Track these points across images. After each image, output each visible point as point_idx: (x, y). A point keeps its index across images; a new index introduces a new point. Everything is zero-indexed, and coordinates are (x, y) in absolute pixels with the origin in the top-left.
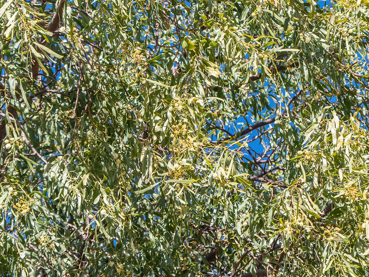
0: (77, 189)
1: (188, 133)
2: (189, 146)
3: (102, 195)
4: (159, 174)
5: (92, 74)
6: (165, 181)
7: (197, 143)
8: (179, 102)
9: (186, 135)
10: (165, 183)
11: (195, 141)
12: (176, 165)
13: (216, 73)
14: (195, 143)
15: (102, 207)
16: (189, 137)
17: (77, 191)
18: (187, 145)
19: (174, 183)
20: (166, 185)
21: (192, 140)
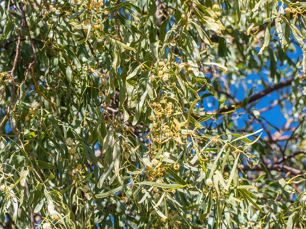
0: (12, 191)
1: (174, 114)
2: (174, 135)
3: (46, 200)
4: (128, 171)
5: (40, 17)
6: (138, 183)
7: (186, 130)
8: (165, 69)
9: (171, 118)
10: (138, 185)
11: (183, 128)
12: (155, 161)
13: (218, 27)
14: (183, 131)
15: (46, 218)
16: (175, 121)
17: (12, 194)
18: (172, 133)
19: (149, 187)
20: (139, 188)
21: (179, 125)
